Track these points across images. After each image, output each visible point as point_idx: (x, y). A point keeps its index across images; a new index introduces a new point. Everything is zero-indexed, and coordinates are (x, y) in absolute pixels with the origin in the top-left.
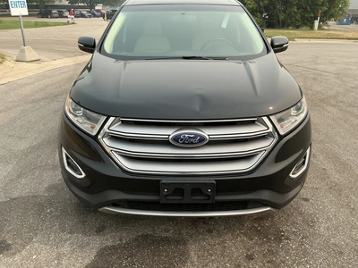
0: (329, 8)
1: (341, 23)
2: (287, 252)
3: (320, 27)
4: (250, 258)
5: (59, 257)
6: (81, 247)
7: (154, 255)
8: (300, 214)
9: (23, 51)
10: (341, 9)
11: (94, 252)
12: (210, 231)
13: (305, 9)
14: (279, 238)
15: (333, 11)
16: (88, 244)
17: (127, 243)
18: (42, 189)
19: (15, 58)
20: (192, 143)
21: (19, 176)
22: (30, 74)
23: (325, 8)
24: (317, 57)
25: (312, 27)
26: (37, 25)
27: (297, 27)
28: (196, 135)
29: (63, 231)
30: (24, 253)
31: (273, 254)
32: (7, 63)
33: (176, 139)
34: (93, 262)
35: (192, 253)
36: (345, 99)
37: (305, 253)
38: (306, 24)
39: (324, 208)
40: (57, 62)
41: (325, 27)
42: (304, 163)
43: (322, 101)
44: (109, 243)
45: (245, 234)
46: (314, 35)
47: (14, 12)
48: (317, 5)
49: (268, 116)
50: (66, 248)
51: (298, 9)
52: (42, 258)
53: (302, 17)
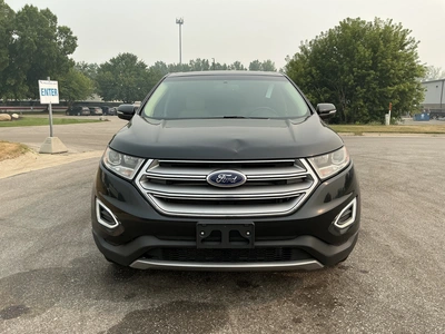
0: (401, 101)
1: (418, 118)
2: (340, 316)
3: (392, 122)
4: (297, 321)
5: (83, 319)
6: (109, 311)
7: (189, 318)
8: (357, 284)
9: (49, 142)
10: (415, 102)
11: (123, 315)
12: (253, 298)
13: (374, 102)
14: (331, 304)
15: (405, 104)
16: (116, 308)
17: (159, 308)
18: (66, 262)
19: (39, 150)
20: (229, 183)
21: (41, 251)
22: (55, 165)
23: (396, 101)
24: (387, 149)
25: (383, 122)
26: (63, 122)
27: (366, 122)
28: (234, 175)
29: (89, 297)
30: (44, 315)
31: (324, 317)
32: (29, 154)
33: (213, 179)
34: (121, 324)
35: (232, 317)
36: (416, 185)
37: (360, 317)
38: (376, 119)
39: (385, 278)
40: (86, 154)
41: (399, 122)
42: (350, 215)
43: (391, 187)
44: (140, 308)
45: (293, 301)
46: (386, 129)
47: (44, 100)
48: (387, 97)
49: (305, 158)
50: (91, 312)
51: (365, 102)
52: (64, 319)
53: (370, 111)
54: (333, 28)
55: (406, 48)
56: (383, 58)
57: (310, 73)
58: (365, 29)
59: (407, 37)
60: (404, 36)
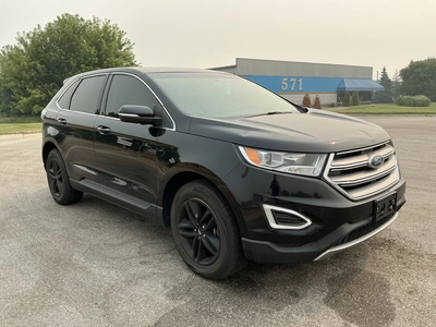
54: (52, 22)
55: (124, 48)
56: (107, 56)
57: (34, 67)
58: (84, 27)
59: (124, 38)
60: (120, 37)
